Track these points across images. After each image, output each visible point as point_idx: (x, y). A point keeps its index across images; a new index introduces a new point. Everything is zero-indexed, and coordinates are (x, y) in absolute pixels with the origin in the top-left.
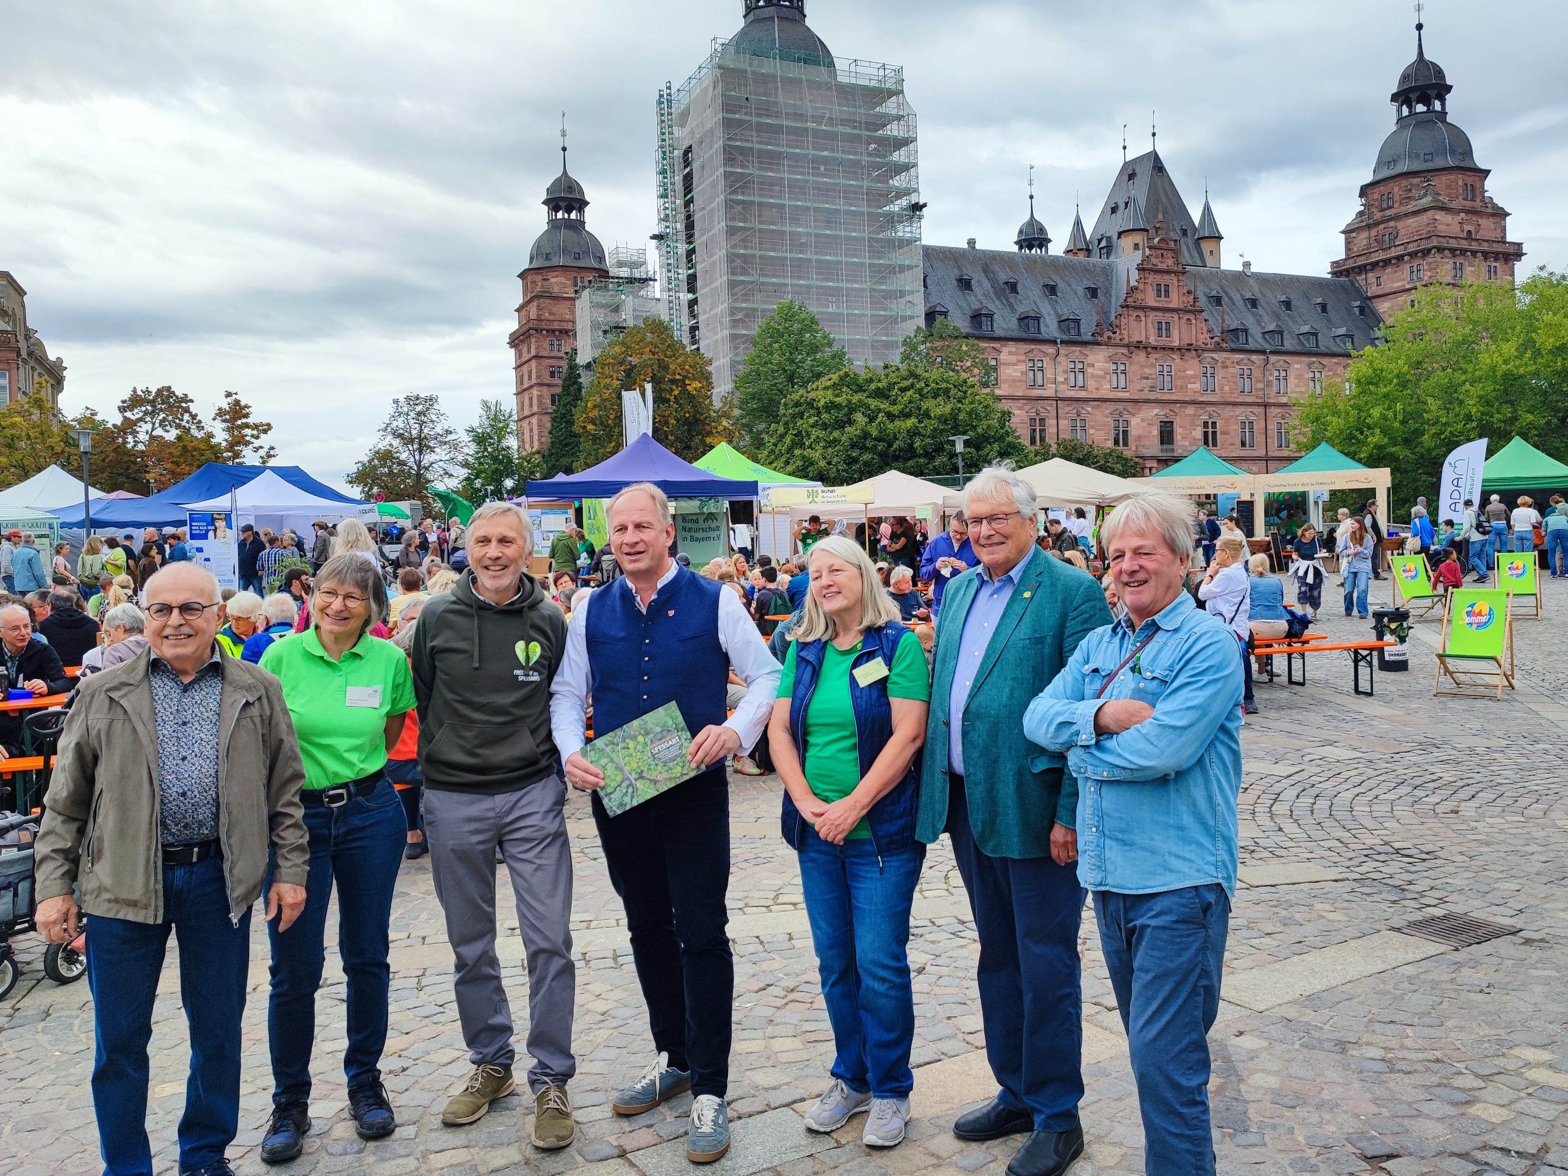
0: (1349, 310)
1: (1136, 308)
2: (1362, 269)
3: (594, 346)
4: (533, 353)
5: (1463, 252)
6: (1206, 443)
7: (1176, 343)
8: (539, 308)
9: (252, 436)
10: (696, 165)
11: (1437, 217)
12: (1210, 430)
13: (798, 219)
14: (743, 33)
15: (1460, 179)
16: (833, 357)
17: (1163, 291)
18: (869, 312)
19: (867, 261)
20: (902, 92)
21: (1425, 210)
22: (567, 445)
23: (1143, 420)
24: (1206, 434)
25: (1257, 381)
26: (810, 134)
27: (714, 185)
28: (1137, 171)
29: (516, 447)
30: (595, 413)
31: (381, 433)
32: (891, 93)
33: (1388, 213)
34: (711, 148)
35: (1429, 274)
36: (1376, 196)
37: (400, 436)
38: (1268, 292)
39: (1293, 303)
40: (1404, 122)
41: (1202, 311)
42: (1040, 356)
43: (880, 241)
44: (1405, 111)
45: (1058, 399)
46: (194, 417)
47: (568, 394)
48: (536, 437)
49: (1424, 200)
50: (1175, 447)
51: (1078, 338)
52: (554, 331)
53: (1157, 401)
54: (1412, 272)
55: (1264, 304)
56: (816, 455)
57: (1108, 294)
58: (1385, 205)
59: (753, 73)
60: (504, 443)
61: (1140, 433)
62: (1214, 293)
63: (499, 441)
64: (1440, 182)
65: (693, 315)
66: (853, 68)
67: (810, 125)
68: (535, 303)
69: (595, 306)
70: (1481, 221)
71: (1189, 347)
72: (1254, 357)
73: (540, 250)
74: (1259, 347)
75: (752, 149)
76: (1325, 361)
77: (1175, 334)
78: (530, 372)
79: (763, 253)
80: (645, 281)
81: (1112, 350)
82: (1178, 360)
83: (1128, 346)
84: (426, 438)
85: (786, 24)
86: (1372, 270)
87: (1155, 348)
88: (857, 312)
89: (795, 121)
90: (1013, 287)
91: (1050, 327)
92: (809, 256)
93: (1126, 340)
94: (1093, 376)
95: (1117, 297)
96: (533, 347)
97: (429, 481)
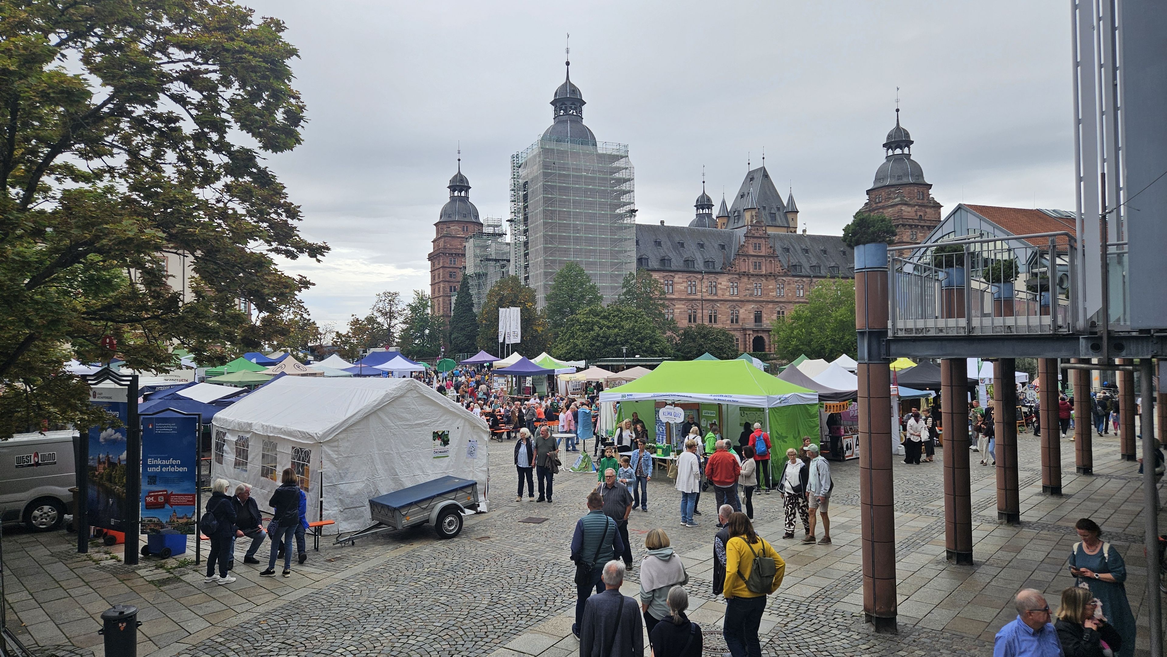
1: (743, 255)
3: (476, 266)
4: (441, 265)
5: (916, 226)
7: (764, 273)
8: (444, 241)
10: (529, 191)
11: (903, 208)
12: (781, 315)
13: (576, 218)
14: (553, 128)
15: (916, 189)
17: (758, 247)
18: (609, 261)
19: (609, 237)
20: (628, 156)
21: (897, 205)
23: (746, 311)
24: (779, 317)
25: (806, 291)
26: (583, 178)
27: (538, 201)
28: (755, 176)
29: (431, 314)
31: (372, 310)
32: (622, 157)
33: (879, 205)
34: (537, 184)
35: (898, 237)
36: (873, 196)
37: (381, 311)
38: (815, 245)
39: (828, 250)
40: (890, 158)
41: (778, 256)
42: (694, 279)
43: (615, 227)
44: (890, 153)
45: (702, 300)
48: (441, 308)
49: (897, 200)
50: (762, 323)
51: (714, 271)
52: (452, 254)
53: (753, 301)
55: (813, 252)
56: (579, 342)
57: (730, 247)
58: (877, 201)
59: (557, 150)
60: (426, 312)
61: (745, 316)
62: (786, 246)
63: (424, 311)
64: (905, 190)
65: (526, 260)
66: (604, 146)
67: (583, 174)
68: (443, 239)
69: (475, 246)
70: (927, 210)
71: (770, 275)
72: (804, 279)
73: (445, 212)
74: (807, 274)
75: (556, 186)
77: (764, 268)
78: (439, 274)
79: (560, 234)
80: (501, 235)
81: (731, 276)
82: (765, 281)
83: (738, 274)
84: (393, 312)
85: (573, 124)
87: (752, 275)
88: (604, 260)
89: (576, 172)
90: (682, 245)
91: (700, 265)
92: (581, 235)
93: (738, 271)
94: (721, 289)
95: (735, 250)
96: (441, 262)
97: (393, 333)
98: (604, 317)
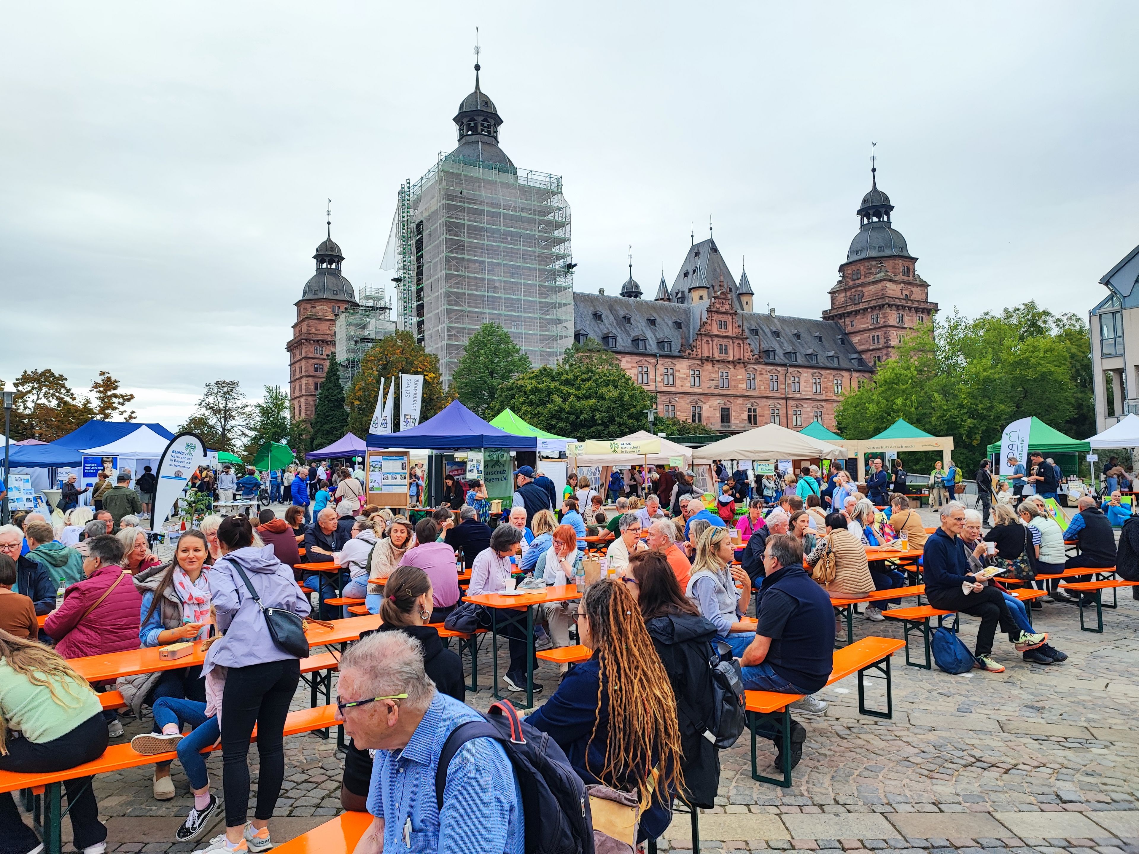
0: (835, 341)
1: (706, 335)
2: (842, 316)
3: (348, 351)
4: (303, 355)
5: (904, 307)
6: (750, 422)
7: (731, 358)
8: (308, 326)
9: (119, 403)
10: (425, 234)
11: (887, 285)
12: (752, 414)
13: (492, 271)
14: (458, 151)
15: (900, 263)
16: (520, 360)
17: (723, 325)
18: (539, 333)
19: (538, 300)
20: (561, 192)
21: (880, 281)
22: (328, 416)
23: (710, 407)
24: (750, 416)
25: (782, 384)
26: (502, 217)
27: (438, 246)
28: (701, 251)
29: (289, 417)
30: (360, 393)
31: (198, 406)
32: (554, 193)
33: (857, 282)
34: (436, 223)
35: (883, 320)
36: (850, 272)
37: (212, 408)
38: (786, 328)
39: (802, 335)
40: (866, 228)
41: (747, 338)
42: (646, 364)
43: (545, 287)
44: (866, 221)
45: (657, 392)
46: (68, 391)
47: (330, 382)
48: (303, 411)
49: (879, 275)
50: (731, 424)
51: (670, 354)
52: (318, 341)
53: (719, 395)
54: (873, 319)
55: (784, 335)
57: (688, 326)
58: (855, 277)
59: (465, 176)
60: (282, 415)
61: (709, 415)
62: (753, 327)
63: (278, 413)
64: (889, 264)
65: (420, 331)
66: (530, 176)
67: (502, 210)
68: (306, 323)
69: (349, 325)
70: (913, 289)
71: (739, 361)
72: (779, 369)
73: (309, 288)
74: (783, 362)
75: (464, 224)
76: (823, 372)
77: (731, 352)
78: (301, 368)
79: (470, 292)
80: (383, 309)
81: (691, 362)
82: (732, 369)
83: (701, 359)
84: (229, 409)
85: (487, 147)
86: (848, 316)
87: (718, 361)
88: (530, 332)
89: (492, 207)
90: (628, 320)
91: (652, 346)
92: (499, 295)
93: (700, 356)
94: (679, 378)
95: (694, 328)
96: (303, 351)
97: (230, 439)
98: (567, 383)
